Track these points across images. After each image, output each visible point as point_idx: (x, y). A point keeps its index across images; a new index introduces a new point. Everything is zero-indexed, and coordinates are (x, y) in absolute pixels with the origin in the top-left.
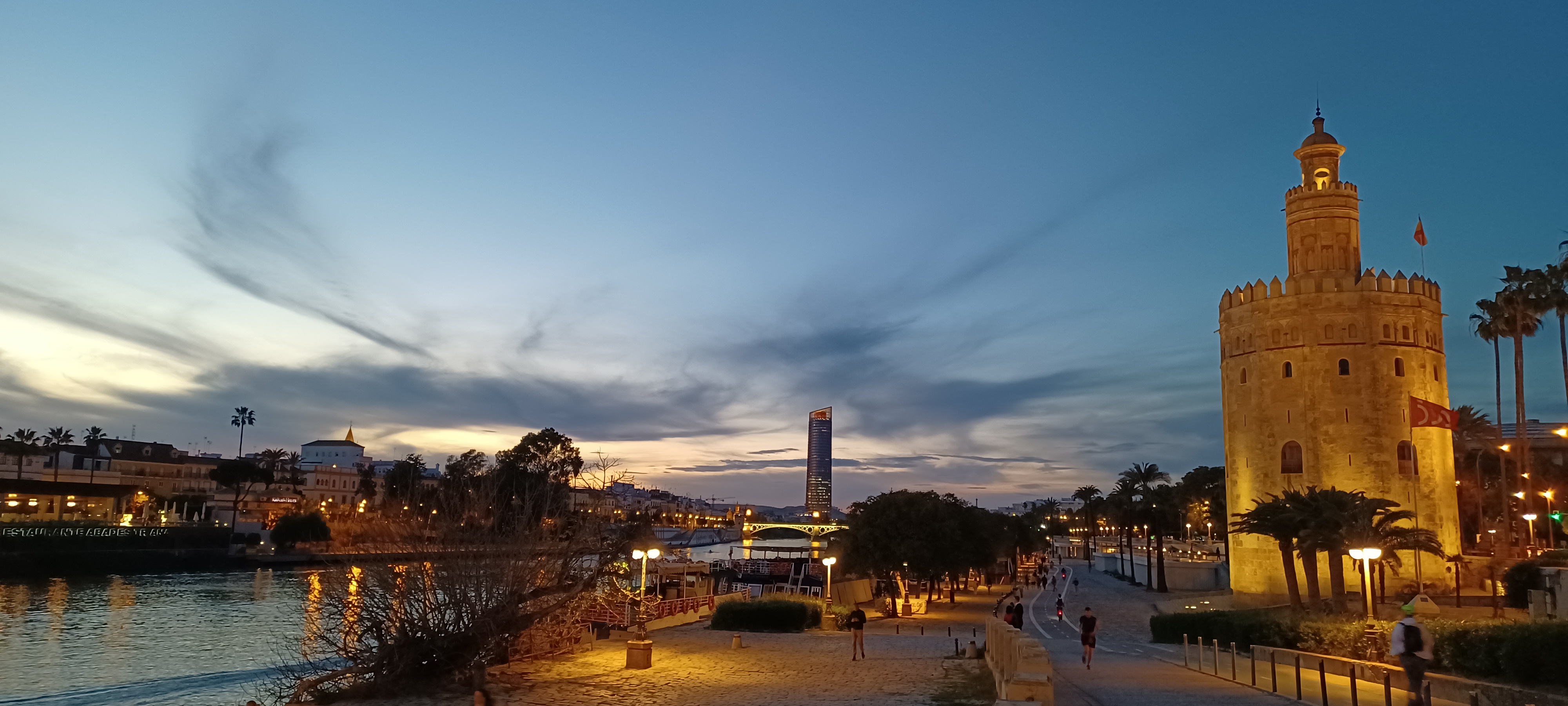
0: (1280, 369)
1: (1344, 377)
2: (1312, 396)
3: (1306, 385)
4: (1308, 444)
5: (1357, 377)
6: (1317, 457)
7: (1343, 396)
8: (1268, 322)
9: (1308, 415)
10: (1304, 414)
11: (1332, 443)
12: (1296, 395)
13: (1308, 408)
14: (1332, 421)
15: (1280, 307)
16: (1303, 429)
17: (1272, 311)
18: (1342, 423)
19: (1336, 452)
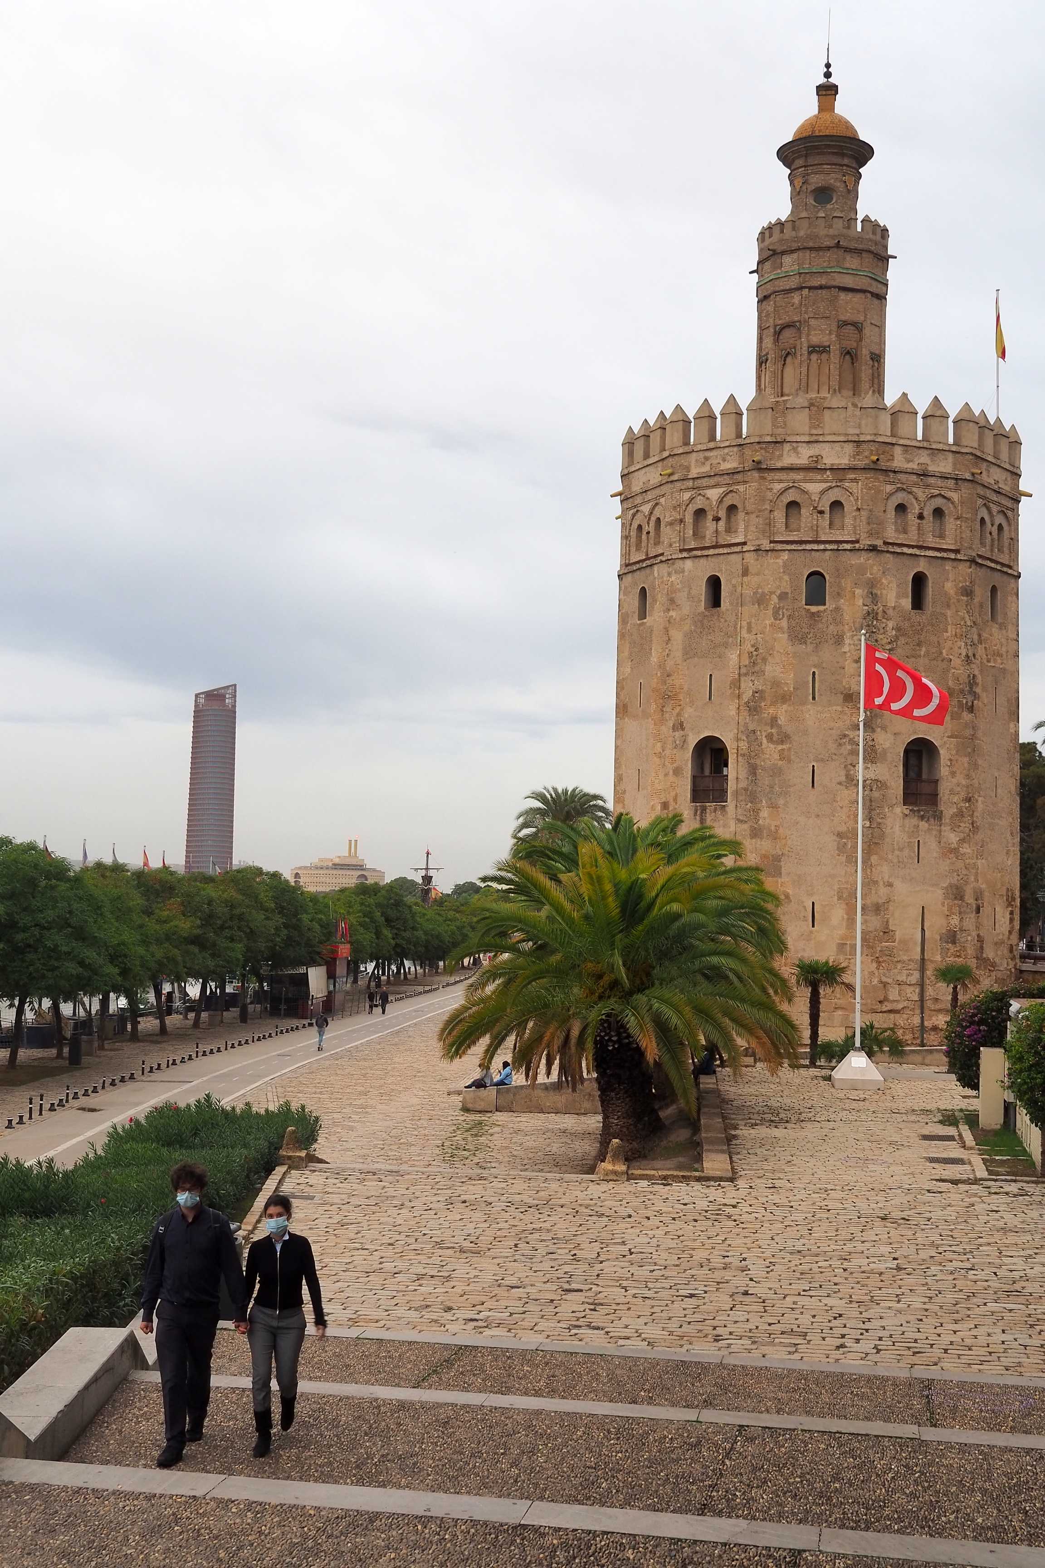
0: (701, 589)
1: (814, 609)
2: (753, 646)
3: (744, 624)
4: (741, 744)
5: (837, 609)
6: (753, 770)
7: (810, 648)
8: (687, 496)
9: (743, 685)
10: (736, 684)
11: (782, 742)
12: (726, 645)
13: (743, 670)
14: (784, 699)
15: (708, 463)
16: (733, 712)
17: (694, 472)
18: (804, 703)
19: (789, 761)
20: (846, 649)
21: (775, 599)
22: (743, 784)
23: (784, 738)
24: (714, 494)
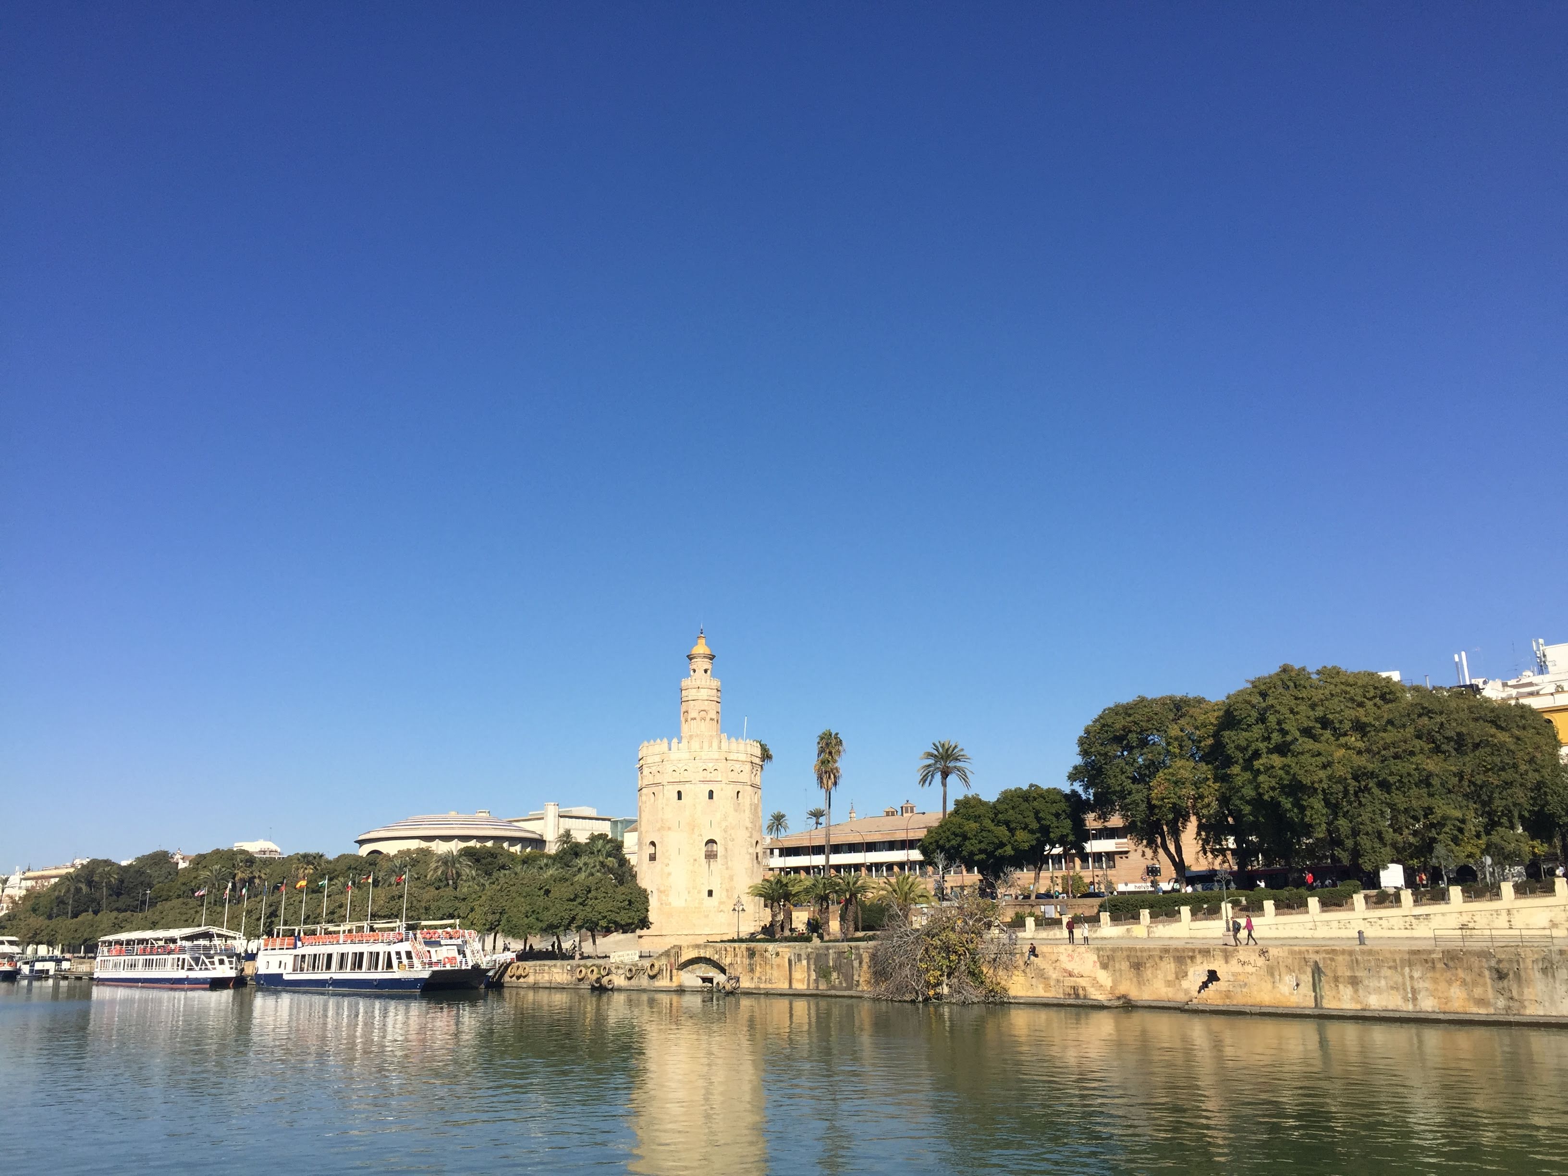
5: (744, 802)
6: (726, 849)
8: (701, 764)
9: (721, 823)
12: (716, 811)
13: (721, 819)
14: (733, 828)
16: (718, 831)
19: (735, 847)
21: (730, 798)
22: (723, 853)
23: (733, 840)
24: (711, 765)
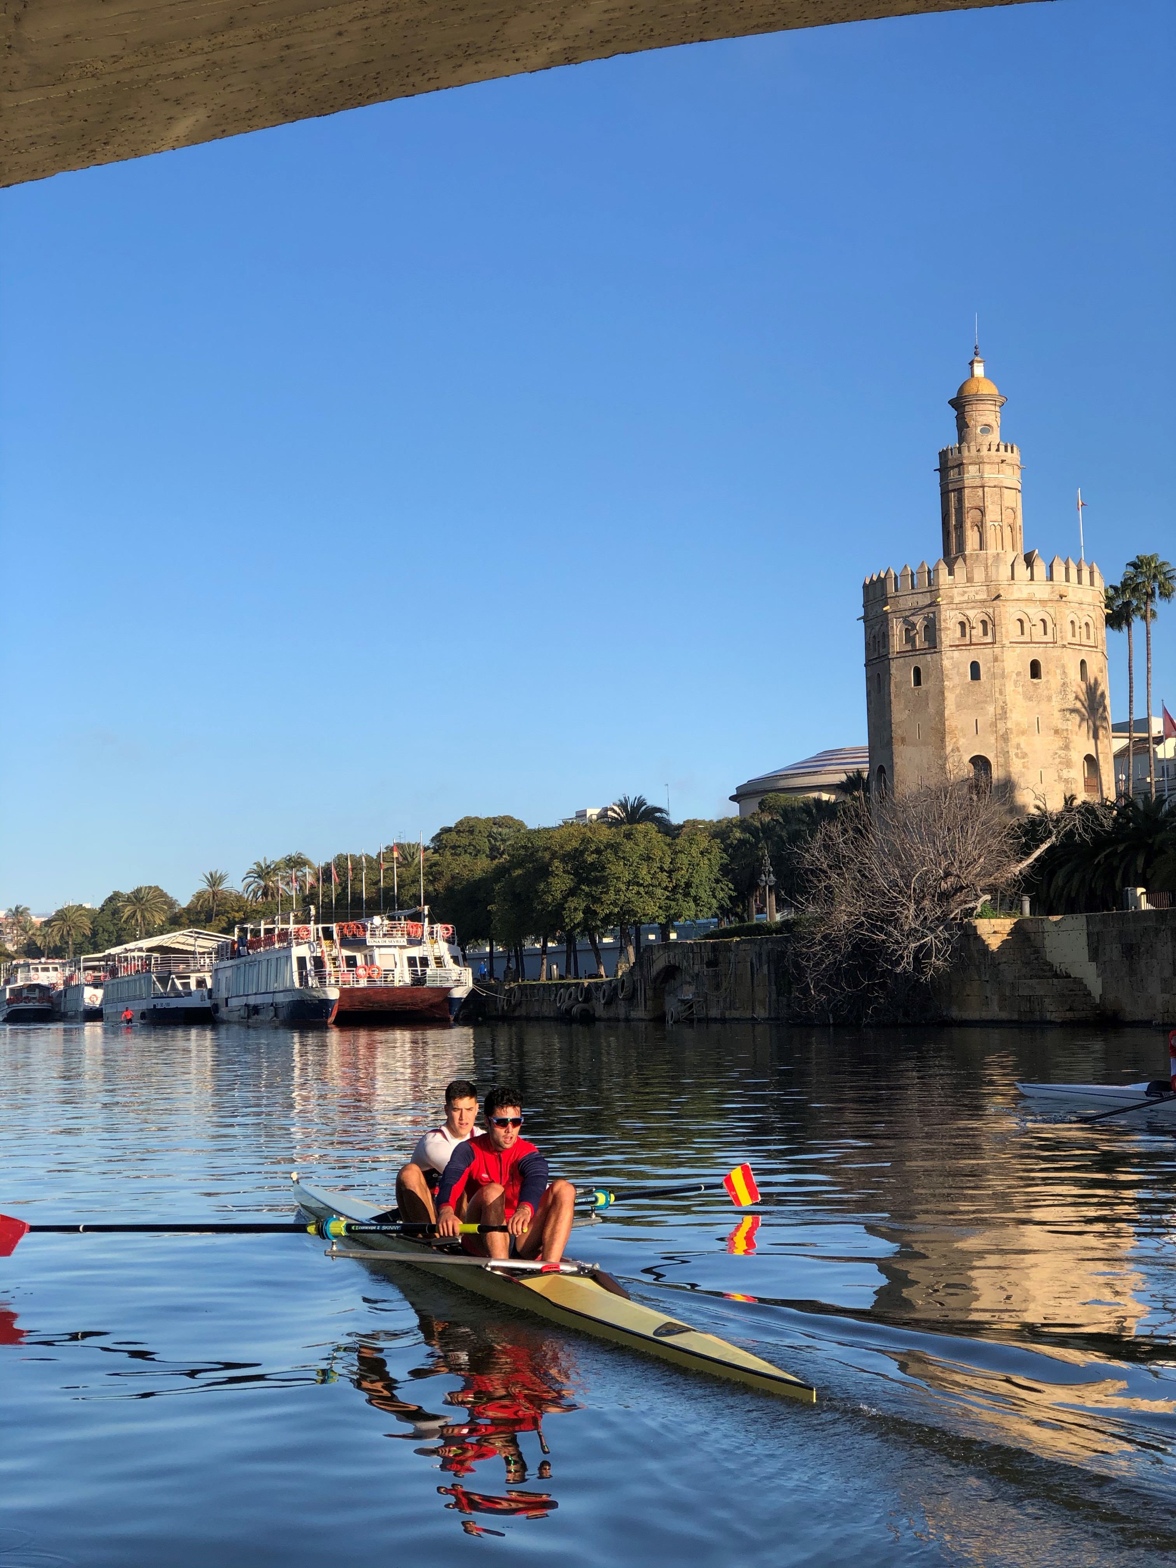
1: (1035, 681)
2: (1003, 703)
4: (999, 759)
5: (1048, 681)
6: (1009, 774)
7: (1035, 703)
8: (952, 613)
9: (998, 726)
10: (994, 724)
11: (1024, 758)
12: (985, 702)
13: (998, 717)
14: (1023, 733)
15: (966, 595)
16: (993, 741)
17: (957, 600)
18: (1034, 735)
19: (1028, 769)
20: (1053, 704)
21: (1014, 675)
